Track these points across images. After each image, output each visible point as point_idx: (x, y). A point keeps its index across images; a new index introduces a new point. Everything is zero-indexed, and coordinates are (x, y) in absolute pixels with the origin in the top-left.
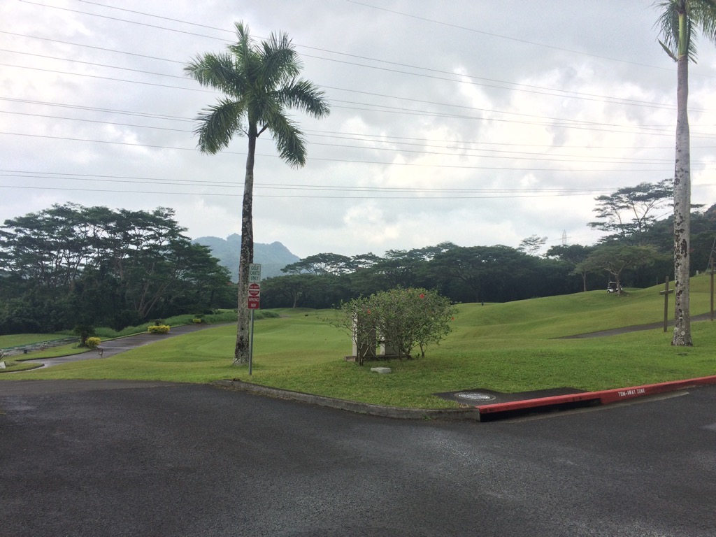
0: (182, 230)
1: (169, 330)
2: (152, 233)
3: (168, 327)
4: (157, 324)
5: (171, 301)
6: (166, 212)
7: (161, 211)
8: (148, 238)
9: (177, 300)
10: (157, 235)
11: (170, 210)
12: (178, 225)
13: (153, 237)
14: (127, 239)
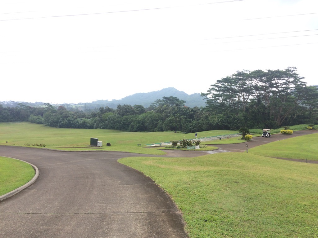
0: (301, 78)
1: (293, 132)
2: (284, 81)
3: (292, 131)
4: (286, 129)
5: (295, 117)
6: (292, 69)
7: (290, 69)
8: (282, 84)
9: (298, 116)
10: (287, 82)
11: (295, 68)
12: (299, 76)
13: (285, 84)
14: (272, 85)
